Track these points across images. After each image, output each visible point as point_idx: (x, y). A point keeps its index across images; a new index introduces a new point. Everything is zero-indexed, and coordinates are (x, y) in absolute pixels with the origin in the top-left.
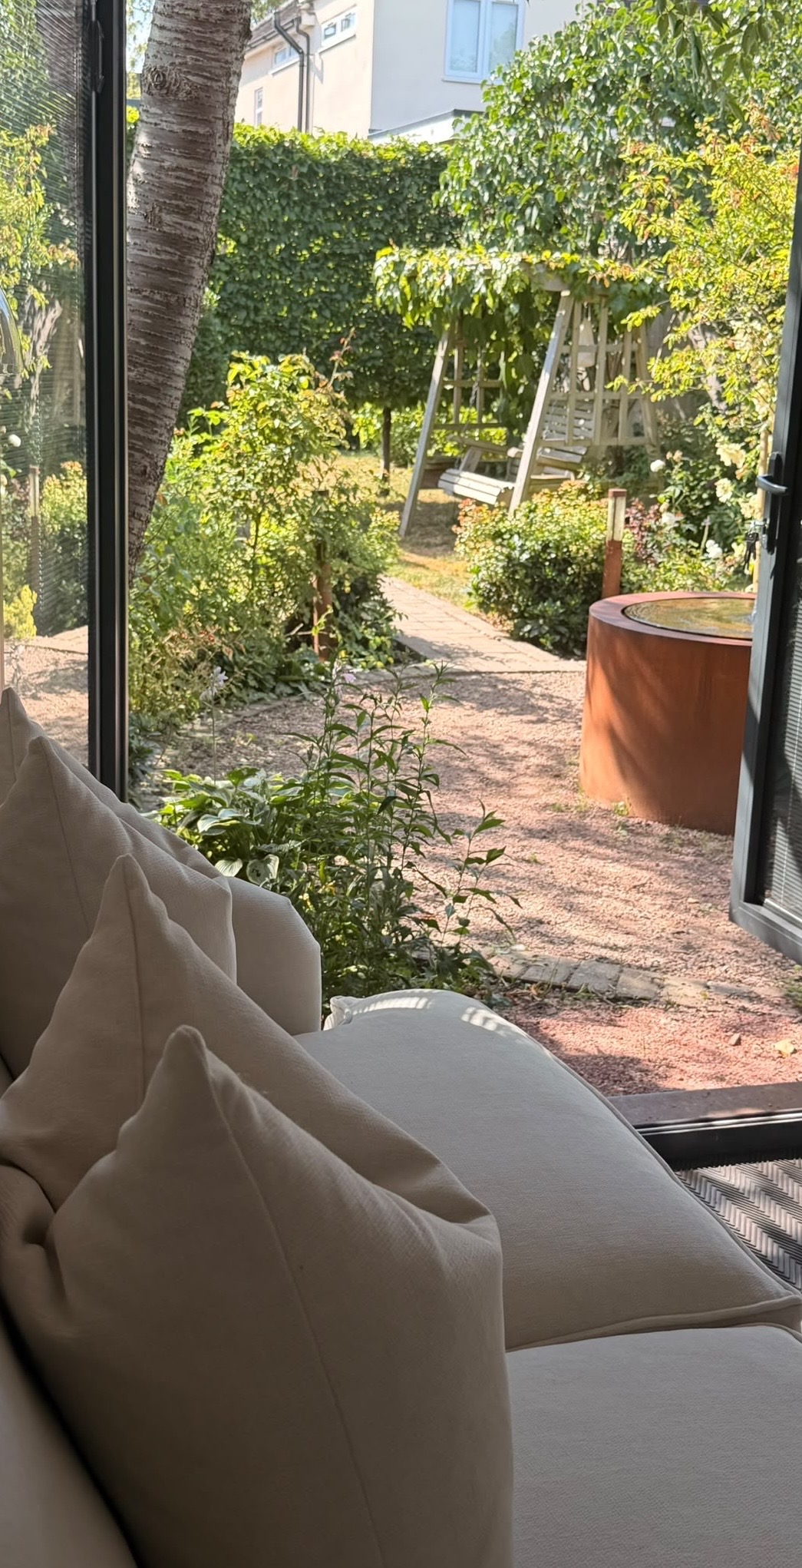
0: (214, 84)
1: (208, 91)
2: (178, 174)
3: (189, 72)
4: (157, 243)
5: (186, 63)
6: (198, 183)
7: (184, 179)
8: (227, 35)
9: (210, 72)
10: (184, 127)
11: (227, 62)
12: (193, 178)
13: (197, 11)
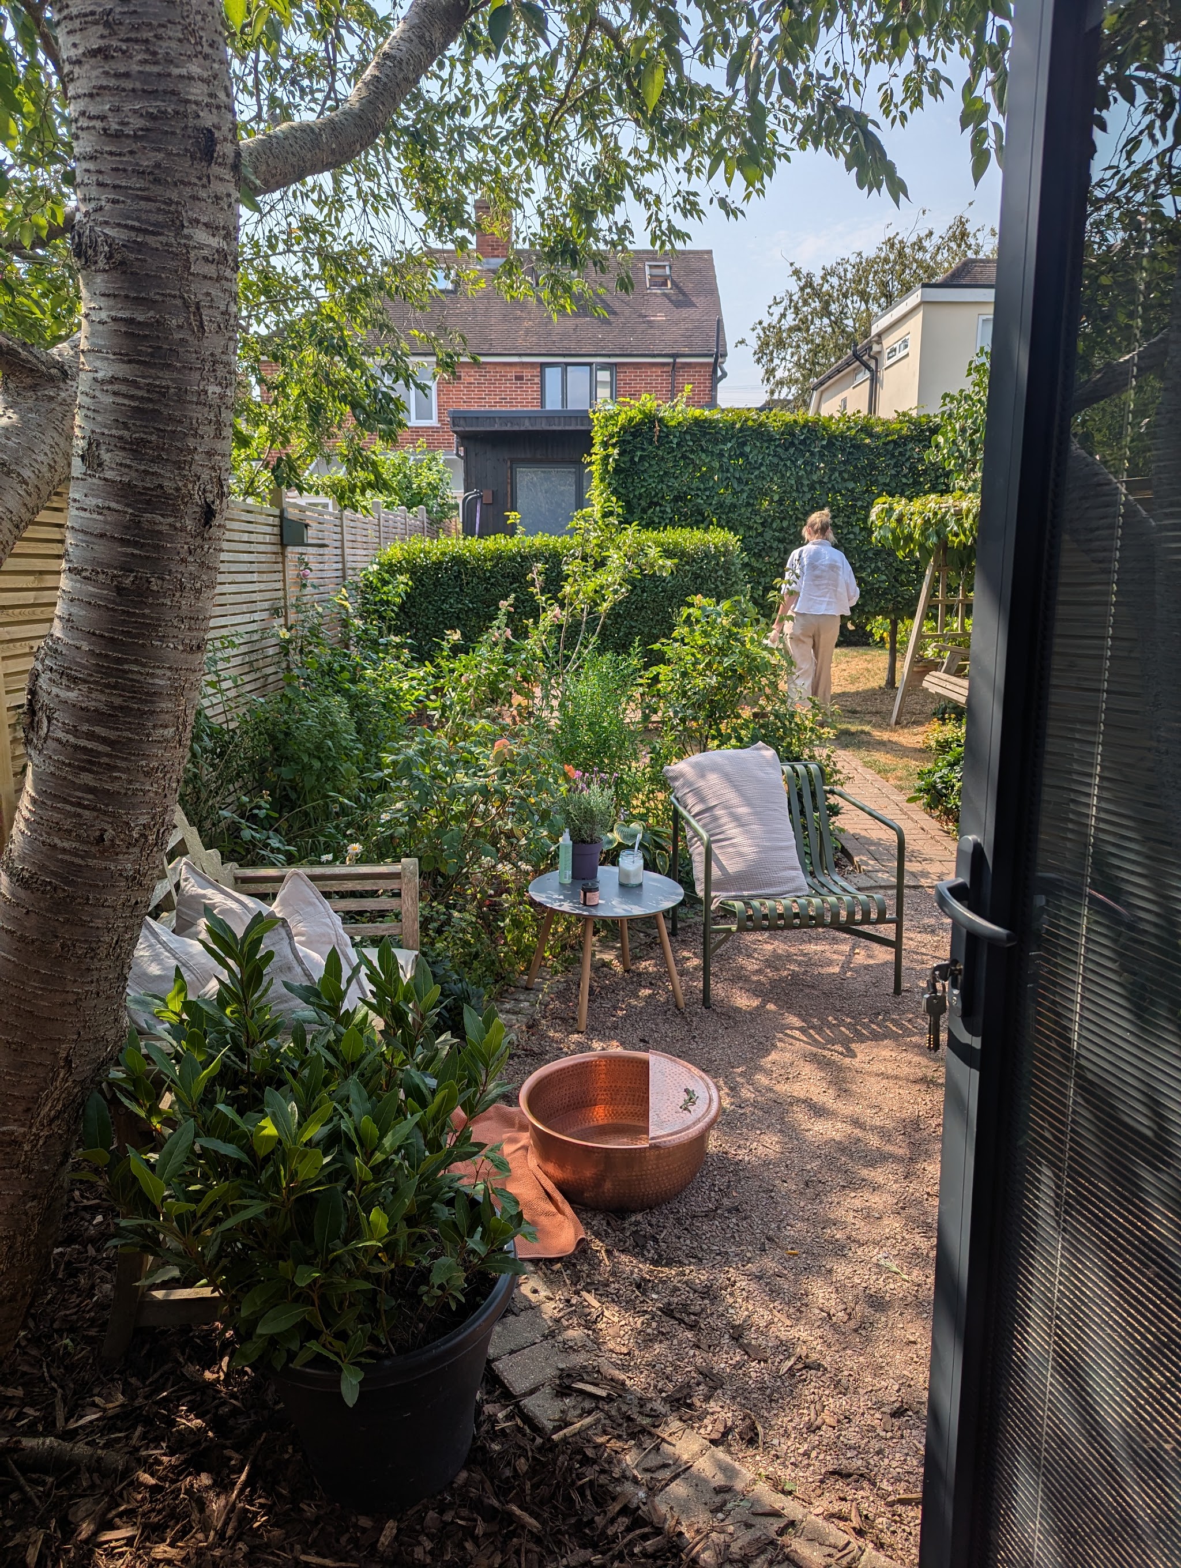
0: (151, 240)
1: (139, 251)
2: (116, 387)
3: (106, 223)
4: (98, 496)
5: (101, 208)
6: (150, 400)
7: (125, 396)
8: (160, 156)
9: (138, 219)
10: (113, 314)
11: (170, 202)
12: (140, 393)
13: (102, 118)
